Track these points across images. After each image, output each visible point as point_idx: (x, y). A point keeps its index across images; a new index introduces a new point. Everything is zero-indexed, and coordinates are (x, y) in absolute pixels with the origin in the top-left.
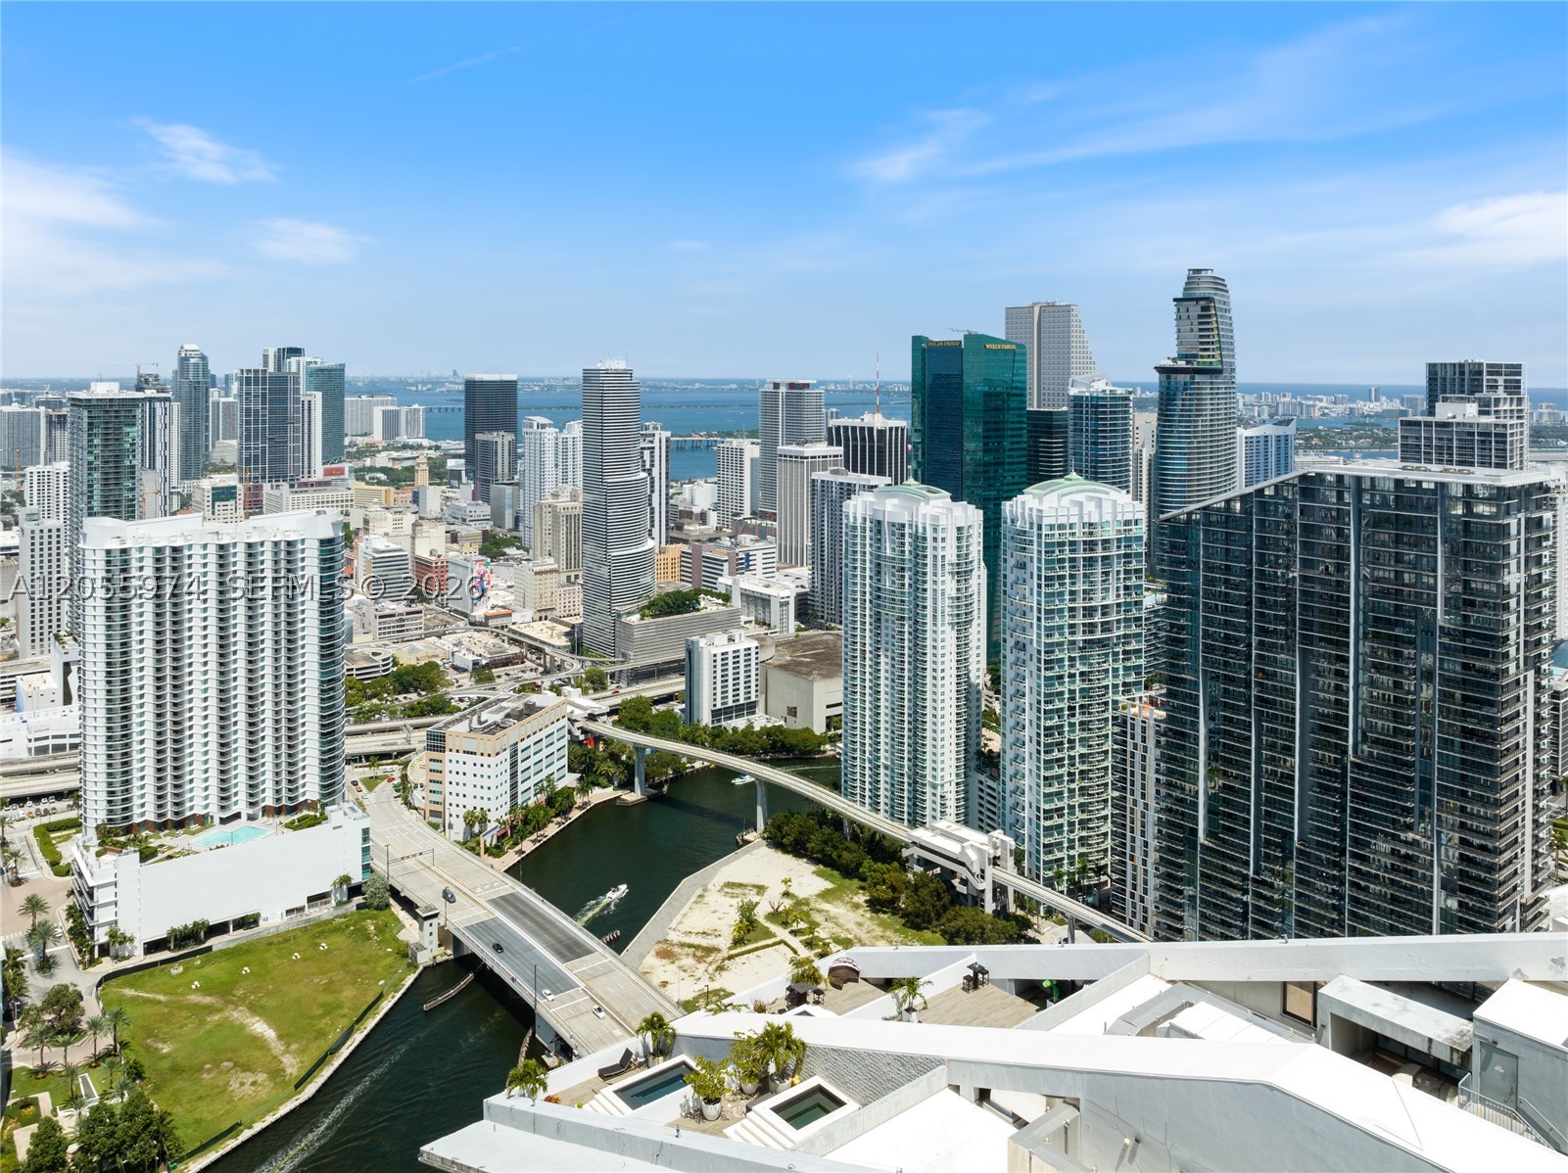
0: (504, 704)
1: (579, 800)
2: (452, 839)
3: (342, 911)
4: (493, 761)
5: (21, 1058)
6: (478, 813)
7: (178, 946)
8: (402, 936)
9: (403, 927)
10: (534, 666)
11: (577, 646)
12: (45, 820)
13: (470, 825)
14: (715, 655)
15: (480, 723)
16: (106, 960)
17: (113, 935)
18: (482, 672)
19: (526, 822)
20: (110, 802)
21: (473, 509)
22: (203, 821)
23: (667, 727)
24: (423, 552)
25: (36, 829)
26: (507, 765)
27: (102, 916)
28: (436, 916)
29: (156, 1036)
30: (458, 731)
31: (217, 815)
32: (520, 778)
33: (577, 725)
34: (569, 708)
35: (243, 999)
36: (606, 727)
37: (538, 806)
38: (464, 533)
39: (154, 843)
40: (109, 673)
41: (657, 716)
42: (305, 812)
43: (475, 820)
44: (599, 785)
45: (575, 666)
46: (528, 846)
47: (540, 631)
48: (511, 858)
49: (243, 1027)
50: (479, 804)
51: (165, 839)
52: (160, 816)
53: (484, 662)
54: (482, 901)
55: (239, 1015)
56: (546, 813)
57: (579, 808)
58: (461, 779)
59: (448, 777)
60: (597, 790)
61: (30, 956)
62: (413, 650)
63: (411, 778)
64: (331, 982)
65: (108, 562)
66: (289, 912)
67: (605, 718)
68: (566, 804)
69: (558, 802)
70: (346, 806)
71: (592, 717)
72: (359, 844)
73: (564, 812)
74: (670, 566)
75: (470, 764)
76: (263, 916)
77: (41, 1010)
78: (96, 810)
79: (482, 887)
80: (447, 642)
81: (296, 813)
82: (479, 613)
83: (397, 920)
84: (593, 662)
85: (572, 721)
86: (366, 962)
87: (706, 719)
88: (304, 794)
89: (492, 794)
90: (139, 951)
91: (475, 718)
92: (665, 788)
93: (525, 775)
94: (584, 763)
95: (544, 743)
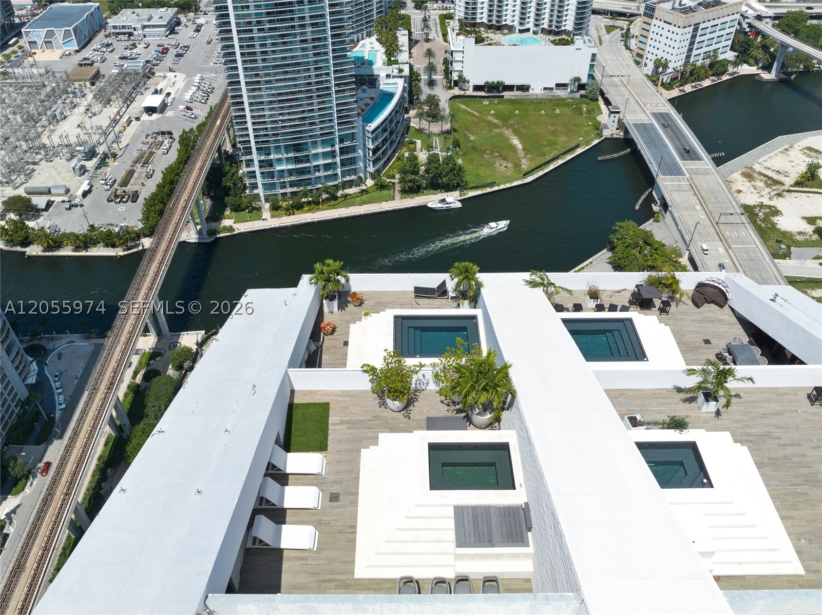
1: (731, 69)
2: (644, 73)
3: (572, 96)
4: (680, 31)
5: (414, 123)
6: (663, 61)
7: (489, 91)
8: (599, 118)
9: (602, 113)
12: (445, 12)
13: (657, 67)
15: (681, 4)
16: (456, 88)
17: (460, 77)
19: (691, 74)
20: (466, 8)
22: (511, 29)
25: (440, 16)
26: (689, 36)
27: (457, 66)
28: (618, 112)
29: (470, 131)
30: (665, 6)
31: (518, 27)
32: (695, 46)
33: (747, 21)
34: (744, 8)
35: (512, 126)
36: (766, 27)
37: (703, 66)
39: (484, 35)
41: (808, 27)
42: (564, 36)
43: (660, 65)
44: (748, 63)
46: (688, 88)
48: (675, 93)
49: (508, 139)
50: (666, 56)
51: (491, 35)
52: (490, 21)
54: (648, 112)
55: (508, 133)
56: (706, 71)
57: (730, 74)
58: (658, 38)
59: (651, 35)
60: (745, 66)
61: (424, 77)
63: (631, 31)
64: (556, 131)
66: (545, 89)
67: (768, 20)
68: (721, 69)
69: (716, 67)
70: (586, 38)
71: (759, 18)
72: (588, 62)
73: (719, 74)
75: (666, 30)
76: (532, 87)
77: (423, 103)
78: (460, 13)
79: (651, 104)
81: (558, 35)
83: (599, 108)
85: (745, 17)
86: (576, 126)
88: (565, 26)
89: (675, 52)
90: (471, 89)
92: (793, 77)
93: (700, 45)
94: (742, 47)
95: (719, 27)
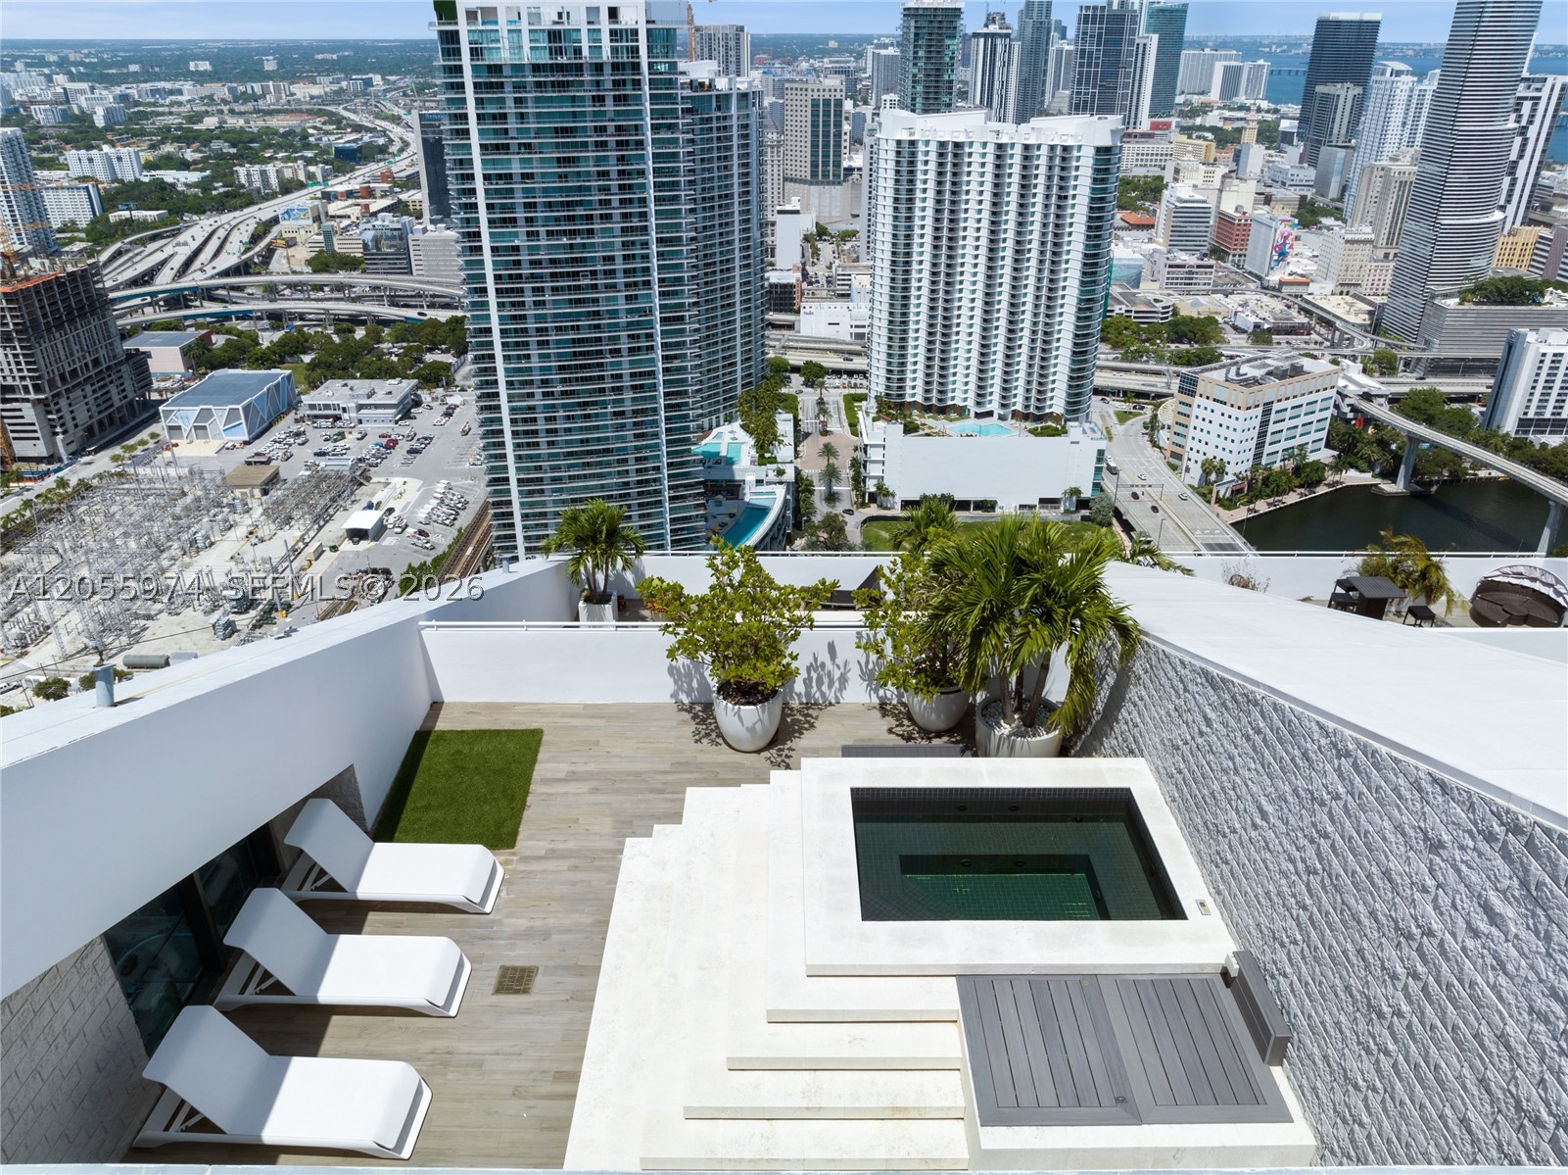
0: (1268, 361)
1: (1330, 477)
2: (1187, 482)
3: (1067, 518)
4: (1241, 414)
6: (1216, 462)
10: (1320, 339)
11: (1376, 327)
12: (853, 391)
13: (1206, 472)
14: (1544, 355)
15: (1238, 374)
16: (874, 506)
17: (880, 487)
18: (1261, 336)
19: (1266, 482)
20: (888, 379)
21: (1296, 172)
22: (962, 412)
23: (1459, 426)
24: (1228, 207)
25: (846, 397)
26: (1257, 422)
27: (873, 470)
30: (1212, 378)
31: (974, 409)
32: (1269, 439)
33: (1348, 401)
34: (1341, 383)
36: (1380, 410)
37: (1283, 471)
38: (1279, 196)
39: (919, 421)
40: (894, 262)
41: (1448, 412)
42: (1049, 423)
43: (1213, 469)
44: (1357, 468)
45: (1365, 344)
46: (1262, 506)
47: (1337, 306)
48: (1241, 513)
50: (1220, 455)
51: (929, 420)
52: (927, 399)
53: (1266, 326)
54: (1198, 543)
56: (1289, 480)
57: (1329, 485)
58: (1206, 426)
59: (1193, 422)
60: (1353, 472)
61: (820, 488)
62: (1196, 304)
63: (1160, 418)
65: (898, 153)
66: (1022, 507)
67: (1382, 400)
68: (1315, 477)
69: (1306, 474)
70: (1086, 426)
71: (1367, 397)
72: (1092, 463)
73: (1312, 485)
74: (1518, 252)
75: (1218, 413)
76: (1000, 504)
77: (818, 528)
78: (878, 385)
79: (1202, 530)
80: (1233, 302)
81: (1040, 422)
82: (1274, 278)
84: (1388, 344)
85: (1343, 396)
87: (1509, 426)
88: (1051, 406)
89: (1235, 447)
90: (898, 506)
91: (1233, 369)
92: (1434, 489)
93: (1276, 437)
94: (1344, 442)
95: (1304, 409)
